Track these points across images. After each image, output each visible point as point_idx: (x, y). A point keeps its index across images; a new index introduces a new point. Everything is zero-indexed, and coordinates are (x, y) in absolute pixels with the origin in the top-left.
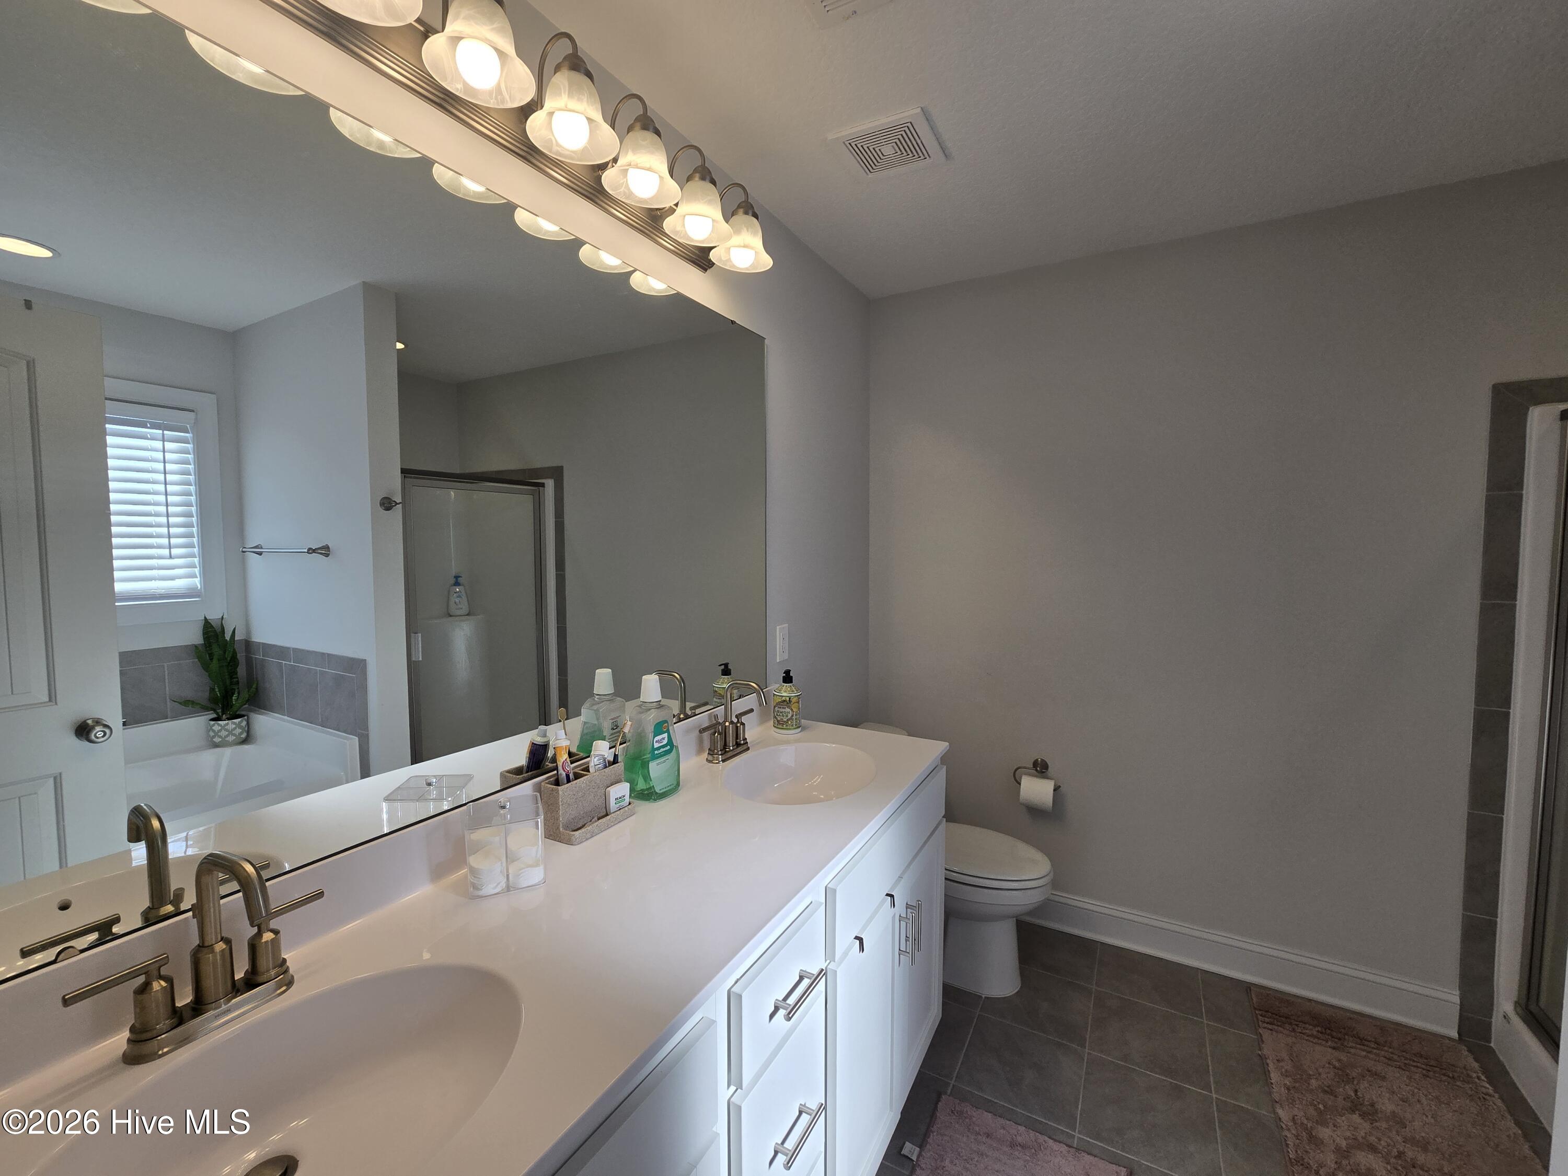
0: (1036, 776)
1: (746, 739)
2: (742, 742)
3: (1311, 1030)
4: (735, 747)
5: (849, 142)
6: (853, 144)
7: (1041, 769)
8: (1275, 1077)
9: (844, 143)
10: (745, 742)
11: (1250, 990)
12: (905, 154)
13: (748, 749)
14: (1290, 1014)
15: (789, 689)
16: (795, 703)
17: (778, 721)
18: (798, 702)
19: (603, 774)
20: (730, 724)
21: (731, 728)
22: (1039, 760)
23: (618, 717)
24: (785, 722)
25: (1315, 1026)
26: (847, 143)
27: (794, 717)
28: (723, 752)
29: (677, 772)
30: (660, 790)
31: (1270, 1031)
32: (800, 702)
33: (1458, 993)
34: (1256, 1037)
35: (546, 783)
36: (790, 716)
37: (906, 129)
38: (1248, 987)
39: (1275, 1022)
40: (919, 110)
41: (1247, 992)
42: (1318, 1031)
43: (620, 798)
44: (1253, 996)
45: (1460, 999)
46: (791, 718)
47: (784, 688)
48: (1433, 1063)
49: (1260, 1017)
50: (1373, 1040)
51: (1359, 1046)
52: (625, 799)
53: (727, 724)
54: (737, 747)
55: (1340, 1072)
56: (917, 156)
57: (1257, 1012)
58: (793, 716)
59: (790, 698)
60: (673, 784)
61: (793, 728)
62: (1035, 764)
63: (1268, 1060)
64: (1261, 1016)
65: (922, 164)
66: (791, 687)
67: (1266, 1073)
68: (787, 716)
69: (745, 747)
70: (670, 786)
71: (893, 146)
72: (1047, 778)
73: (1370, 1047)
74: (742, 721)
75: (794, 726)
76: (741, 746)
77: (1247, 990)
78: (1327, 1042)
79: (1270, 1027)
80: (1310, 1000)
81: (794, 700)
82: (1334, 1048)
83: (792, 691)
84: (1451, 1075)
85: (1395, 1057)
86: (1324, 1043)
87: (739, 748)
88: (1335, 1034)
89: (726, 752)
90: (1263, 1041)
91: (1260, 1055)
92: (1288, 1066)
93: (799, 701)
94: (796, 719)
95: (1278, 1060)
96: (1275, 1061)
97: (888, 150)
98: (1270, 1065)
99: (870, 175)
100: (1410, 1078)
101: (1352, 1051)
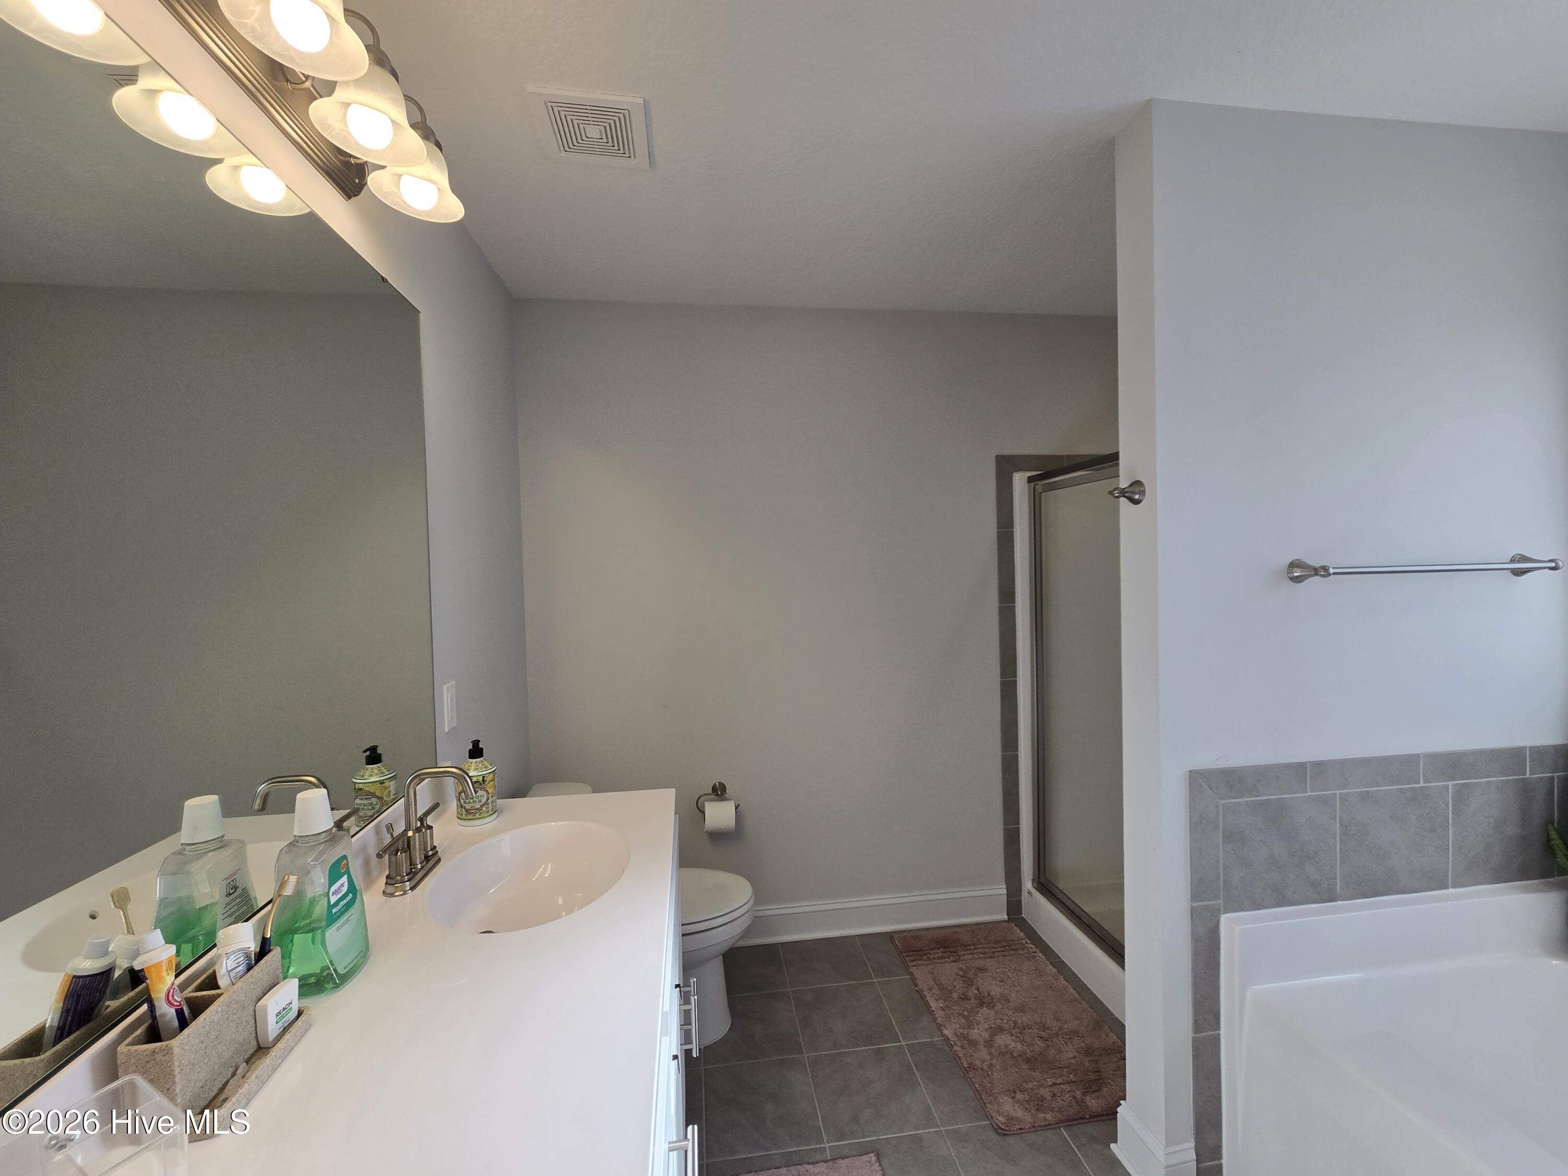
0: (716, 801)
1: (435, 847)
2: (430, 853)
3: (938, 953)
4: (425, 863)
5: (553, 104)
6: (556, 109)
7: (719, 792)
8: (933, 1004)
9: (545, 103)
10: (435, 851)
11: (893, 938)
12: (610, 144)
13: (439, 860)
14: (922, 946)
15: (480, 765)
16: (490, 782)
17: (467, 811)
18: (493, 780)
19: (250, 980)
20: (414, 834)
21: (417, 838)
22: (717, 784)
23: (235, 873)
24: (478, 809)
25: (939, 948)
26: (549, 105)
27: (490, 801)
28: (410, 876)
29: (364, 930)
30: (345, 968)
31: (916, 967)
32: (496, 779)
33: (1004, 886)
34: (909, 977)
35: (128, 1045)
36: (484, 800)
37: (621, 116)
38: (890, 936)
39: (917, 957)
40: (641, 101)
41: (892, 941)
42: (942, 952)
43: (284, 1009)
44: (897, 943)
45: (1007, 890)
46: (486, 803)
47: (473, 765)
48: (1005, 944)
49: (907, 958)
50: (971, 943)
51: (966, 953)
52: (291, 1008)
53: (410, 833)
54: (427, 862)
55: (965, 979)
56: (622, 151)
57: (904, 954)
58: (488, 799)
59: (483, 777)
60: (362, 951)
61: (489, 814)
62: (714, 789)
63: (924, 993)
64: (907, 956)
65: (624, 162)
66: (482, 762)
67: (927, 1004)
68: (480, 801)
69: (435, 859)
70: (358, 955)
71: (600, 131)
72: (729, 800)
73: (970, 950)
74: (428, 824)
75: (491, 812)
76: (431, 858)
77: (891, 939)
78: (949, 958)
79: (915, 963)
80: (928, 929)
81: (489, 778)
82: (954, 961)
83: (485, 767)
84: (1015, 948)
85: (987, 950)
86: (948, 960)
87: (429, 863)
88: (951, 950)
89: (415, 874)
90: (915, 978)
91: (918, 991)
92: (936, 991)
93: (494, 778)
94: (492, 802)
95: (930, 989)
96: (929, 991)
97: (594, 132)
98: (927, 996)
99: (563, 154)
100: (998, 962)
101: (965, 957)
